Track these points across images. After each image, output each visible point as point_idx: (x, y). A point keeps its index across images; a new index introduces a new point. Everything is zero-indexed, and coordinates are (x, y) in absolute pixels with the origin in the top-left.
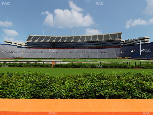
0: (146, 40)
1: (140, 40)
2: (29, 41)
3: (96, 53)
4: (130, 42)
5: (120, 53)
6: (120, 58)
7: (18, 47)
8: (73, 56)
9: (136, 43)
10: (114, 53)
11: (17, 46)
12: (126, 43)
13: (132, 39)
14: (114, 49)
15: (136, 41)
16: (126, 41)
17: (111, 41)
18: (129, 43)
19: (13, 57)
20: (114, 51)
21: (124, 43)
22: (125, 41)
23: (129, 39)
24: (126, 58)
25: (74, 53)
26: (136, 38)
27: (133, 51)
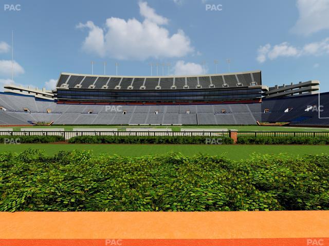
0: (313, 87)
1: (300, 87)
2: (61, 87)
3: (210, 114)
4: (279, 92)
5: (261, 113)
6: (264, 124)
7: (38, 99)
8: (163, 119)
9: (292, 94)
10: (250, 114)
11: (34, 96)
12: (270, 94)
13: (284, 85)
14: (247, 105)
15: (292, 89)
16: (270, 89)
17: (240, 88)
18: (276, 93)
19: (30, 122)
20: (249, 110)
21: (267, 93)
22: (268, 89)
23: (276, 86)
24: (277, 123)
25: (162, 113)
26: (292, 83)
27: (289, 110)
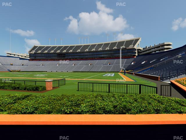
0: (166, 47)
4: (148, 50)
5: (130, 64)
9: (155, 51)
10: (123, 65)
13: (150, 46)
14: (126, 59)
15: (155, 48)
16: (143, 49)
